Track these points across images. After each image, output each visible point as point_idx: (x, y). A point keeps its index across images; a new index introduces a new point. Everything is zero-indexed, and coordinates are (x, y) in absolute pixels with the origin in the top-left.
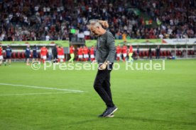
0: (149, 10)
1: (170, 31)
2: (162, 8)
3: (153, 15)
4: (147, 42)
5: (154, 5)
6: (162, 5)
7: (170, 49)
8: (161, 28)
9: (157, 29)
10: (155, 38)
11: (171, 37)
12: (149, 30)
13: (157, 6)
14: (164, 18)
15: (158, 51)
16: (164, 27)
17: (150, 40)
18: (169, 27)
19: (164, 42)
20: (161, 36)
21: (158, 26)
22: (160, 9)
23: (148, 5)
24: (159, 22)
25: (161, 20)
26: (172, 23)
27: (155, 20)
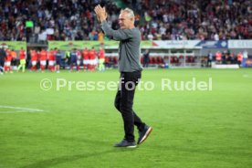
1: (163, 31)
3: (140, 8)
7: (162, 55)
8: (150, 25)
9: (145, 27)
10: (143, 39)
11: (164, 38)
14: (154, 12)
16: (155, 25)
18: (161, 24)
19: (154, 44)
20: (150, 36)
21: (146, 22)
24: (148, 18)
25: (151, 15)
26: (166, 20)
27: (143, 15)
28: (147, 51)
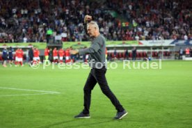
0: (125, 12)
1: (146, 33)
2: (138, 10)
3: (129, 17)
4: (124, 43)
5: (130, 7)
6: (138, 7)
7: (146, 51)
8: (137, 29)
9: (133, 31)
10: (132, 40)
11: (147, 39)
12: (125, 31)
13: (133, 8)
14: (140, 20)
15: (134, 52)
16: (140, 29)
17: (126, 42)
18: (145, 29)
19: (140, 43)
20: (137, 37)
21: (134, 27)
22: (136, 11)
23: (125, 7)
24: (135, 24)
25: (137, 22)
26: (148, 25)
27: (132, 22)
28: (135, 48)
